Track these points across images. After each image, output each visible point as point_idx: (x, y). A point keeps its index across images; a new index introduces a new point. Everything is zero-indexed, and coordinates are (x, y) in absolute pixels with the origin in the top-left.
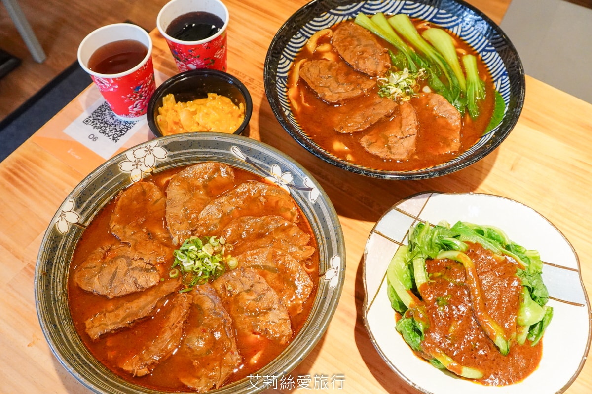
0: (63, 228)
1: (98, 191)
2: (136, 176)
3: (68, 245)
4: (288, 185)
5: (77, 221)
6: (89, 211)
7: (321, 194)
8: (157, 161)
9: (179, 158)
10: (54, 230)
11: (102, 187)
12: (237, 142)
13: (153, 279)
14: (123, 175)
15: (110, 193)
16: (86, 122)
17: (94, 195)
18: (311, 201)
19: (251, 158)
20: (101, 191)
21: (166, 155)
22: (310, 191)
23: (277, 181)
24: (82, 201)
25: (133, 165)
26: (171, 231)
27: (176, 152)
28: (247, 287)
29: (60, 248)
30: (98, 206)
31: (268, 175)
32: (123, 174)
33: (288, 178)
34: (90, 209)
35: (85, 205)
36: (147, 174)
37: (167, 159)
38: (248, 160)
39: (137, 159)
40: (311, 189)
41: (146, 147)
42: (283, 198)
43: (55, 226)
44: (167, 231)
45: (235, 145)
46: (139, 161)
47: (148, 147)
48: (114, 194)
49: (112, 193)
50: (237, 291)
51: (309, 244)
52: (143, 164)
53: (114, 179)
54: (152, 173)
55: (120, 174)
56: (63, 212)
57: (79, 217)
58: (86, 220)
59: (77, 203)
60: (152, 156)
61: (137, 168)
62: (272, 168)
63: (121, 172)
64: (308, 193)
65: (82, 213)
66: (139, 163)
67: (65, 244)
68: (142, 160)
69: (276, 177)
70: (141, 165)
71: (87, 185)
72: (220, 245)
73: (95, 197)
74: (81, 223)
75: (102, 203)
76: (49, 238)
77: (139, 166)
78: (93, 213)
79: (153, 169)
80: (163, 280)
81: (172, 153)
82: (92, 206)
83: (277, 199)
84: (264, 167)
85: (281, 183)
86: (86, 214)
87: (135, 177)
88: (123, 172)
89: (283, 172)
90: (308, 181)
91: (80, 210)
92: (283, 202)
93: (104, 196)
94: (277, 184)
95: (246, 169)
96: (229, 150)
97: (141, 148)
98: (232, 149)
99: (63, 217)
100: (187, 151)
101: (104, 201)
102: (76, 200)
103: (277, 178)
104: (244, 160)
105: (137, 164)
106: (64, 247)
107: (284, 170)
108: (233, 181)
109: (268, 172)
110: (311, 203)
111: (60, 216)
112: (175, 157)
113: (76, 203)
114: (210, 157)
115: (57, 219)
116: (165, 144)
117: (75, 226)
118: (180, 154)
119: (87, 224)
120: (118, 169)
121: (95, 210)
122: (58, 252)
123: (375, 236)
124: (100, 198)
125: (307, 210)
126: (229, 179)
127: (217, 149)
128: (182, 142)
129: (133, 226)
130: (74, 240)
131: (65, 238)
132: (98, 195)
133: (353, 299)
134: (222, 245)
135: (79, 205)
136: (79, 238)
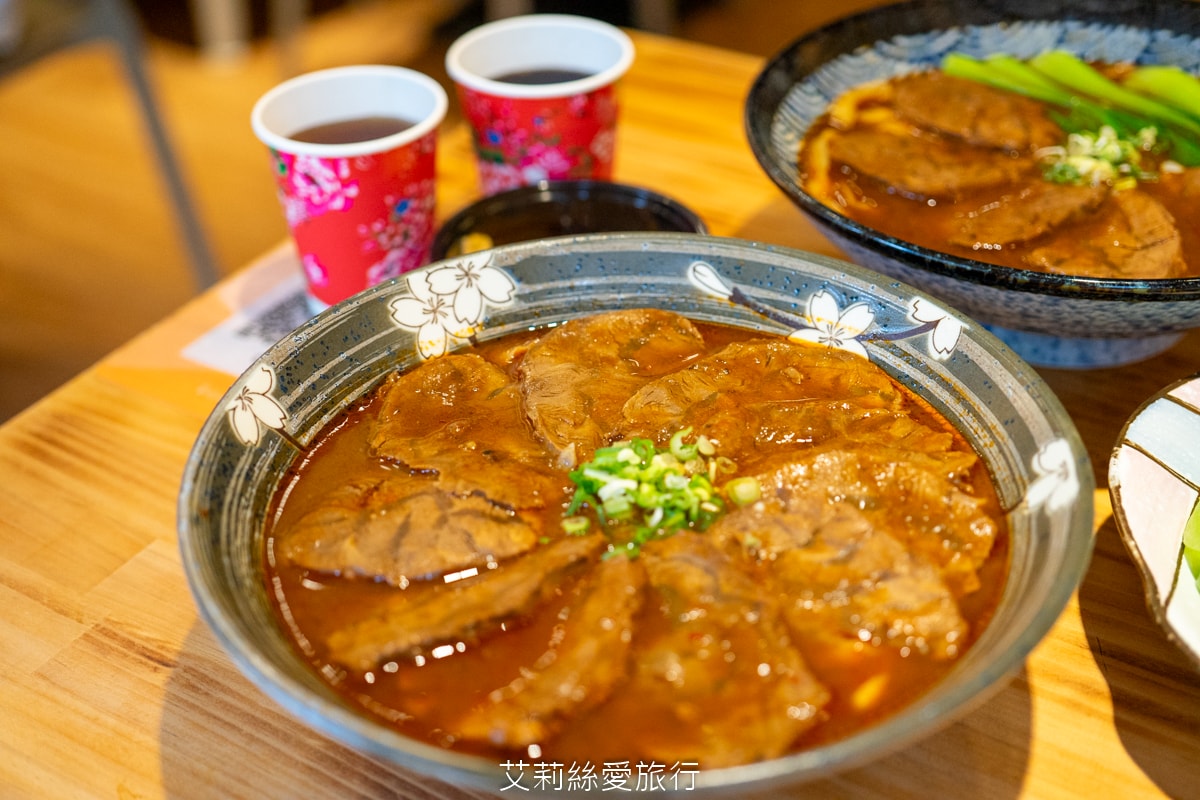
0: (247, 432)
1: (334, 363)
2: (432, 343)
3: (260, 474)
4: (859, 338)
5: (280, 426)
6: (309, 409)
7: (967, 327)
8: (488, 307)
9: (547, 302)
10: (225, 425)
11: (345, 355)
12: (704, 251)
13: (518, 539)
14: (400, 335)
15: (366, 375)
16: (245, 332)
17: (323, 371)
18: (936, 356)
19: (744, 289)
20: (341, 366)
21: (512, 294)
22: (931, 332)
23: (827, 335)
24: (295, 377)
25: (426, 312)
26: (550, 440)
27: (539, 287)
28: (804, 535)
29: (239, 476)
30: (333, 403)
31: (800, 327)
32: (400, 331)
33: (860, 318)
34: (314, 404)
35: (300, 390)
36: (461, 342)
37: (511, 306)
38: (737, 298)
39: (435, 297)
40: (933, 325)
41: (459, 266)
42: (851, 367)
43: (226, 418)
44: (539, 442)
45: (699, 257)
46: (441, 303)
47: (465, 267)
48: (373, 380)
49: (368, 379)
50: (776, 548)
51: (955, 447)
52: (449, 311)
53: (376, 341)
54: (472, 339)
55: (391, 330)
56: (246, 390)
57: (285, 418)
58: (303, 430)
59: (280, 378)
60: (473, 291)
61: (435, 320)
62: (807, 304)
63: (393, 325)
64: (925, 339)
65: (292, 409)
66: (441, 309)
67: (251, 469)
68: (448, 300)
69: (822, 325)
70: (445, 315)
71: (308, 341)
72: (700, 459)
73: (325, 377)
74: (291, 434)
75: (343, 397)
76: (214, 440)
77: (439, 317)
78: (319, 416)
79: (477, 329)
80: (545, 540)
81: (527, 289)
82: (319, 398)
83: (836, 373)
84: (786, 307)
85: (840, 338)
86: (302, 413)
87: (429, 345)
88: (399, 326)
89: (842, 306)
90: (924, 309)
91: (290, 400)
92: (852, 377)
93: (348, 382)
94: (827, 344)
95: (732, 321)
96: (682, 274)
97: (446, 268)
98: (690, 272)
99: (246, 402)
100: (568, 283)
101: (348, 392)
102: (279, 370)
103: (825, 329)
104: (726, 297)
105: (434, 311)
106: (248, 477)
107: (846, 299)
108: (703, 347)
109: (797, 319)
110: (941, 361)
111: (240, 398)
112: (535, 300)
113: (278, 379)
114: (631, 299)
115: (232, 403)
116: (510, 262)
117: (276, 435)
118: (550, 292)
119: (305, 440)
120: (386, 317)
121: (325, 411)
122: (235, 483)
123: (1128, 451)
124: (338, 383)
125: (930, 384)
126: (691, 343)
127: (649, 273)
128: (554, 258)
129: (439, 440)
130: (273, 468)
131: (251, 456)
132: (334, 375)
133: (1088, 654)
134: (705, 458)
135: (285, 384)
136: (285, 468)
